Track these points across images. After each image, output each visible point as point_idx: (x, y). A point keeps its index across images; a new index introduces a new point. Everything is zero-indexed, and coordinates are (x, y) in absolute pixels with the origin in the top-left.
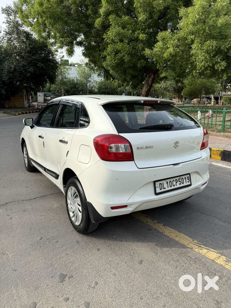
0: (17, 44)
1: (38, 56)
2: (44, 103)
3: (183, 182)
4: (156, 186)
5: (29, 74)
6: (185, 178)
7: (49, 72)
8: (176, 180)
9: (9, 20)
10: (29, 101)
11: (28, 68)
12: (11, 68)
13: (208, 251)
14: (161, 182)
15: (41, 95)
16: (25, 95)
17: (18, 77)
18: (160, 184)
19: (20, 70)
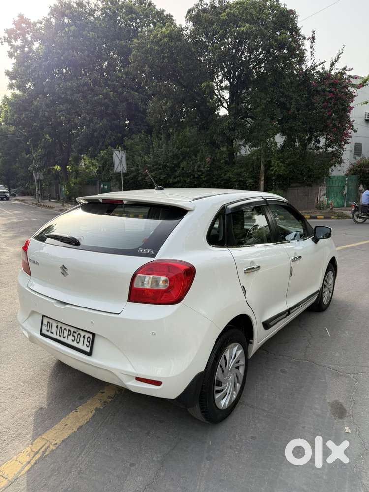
3: (78, 341)
4: (43, 323)
6: (84, 337)
8: (69, 331)
13: (25, 463)
18: (48, 323)
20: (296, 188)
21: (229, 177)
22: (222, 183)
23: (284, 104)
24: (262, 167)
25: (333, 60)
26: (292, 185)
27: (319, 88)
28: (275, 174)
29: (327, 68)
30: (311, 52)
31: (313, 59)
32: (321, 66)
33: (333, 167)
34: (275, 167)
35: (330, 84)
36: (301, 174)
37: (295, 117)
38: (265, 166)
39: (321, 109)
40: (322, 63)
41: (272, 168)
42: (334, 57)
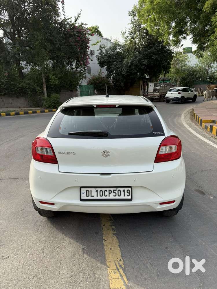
0: (137, 41)
1: (154, 49)
2: (153, 93)
3: (119, 195)
4: (82, 192)
5: (144, 66)
6: (124, 191)
7: (163, 62)
8: (109, 190)
9: (133, 20)
10: (145, 91)
11: (144, 61)
12: (128, 63)
13: (120, 277)
14: (89, 189)
15: (151, 85)
16: (142, 85)
17: (134, 70)
18: (87, 191)
19: (136, 64)
20: (65, 93)
21: (23, 86)
22: (18, 89)
23: (52, 40)
24: (44, 79)
25: (76, 17)
26: (62, 91)
27: (72, 33)
28: (53, 84)
29: (73, 21)
30: (63, 10)
31: (64, 15)
32: (70, 20)
33: (82, 80)
34: (53, 80)
35: (77, 32)
36: (67, 84)
37: (59, 50)
38: (45, 79)
39: (75, 46)
40: (70, 18)
41: (51, 80)
42: (76, 16)
